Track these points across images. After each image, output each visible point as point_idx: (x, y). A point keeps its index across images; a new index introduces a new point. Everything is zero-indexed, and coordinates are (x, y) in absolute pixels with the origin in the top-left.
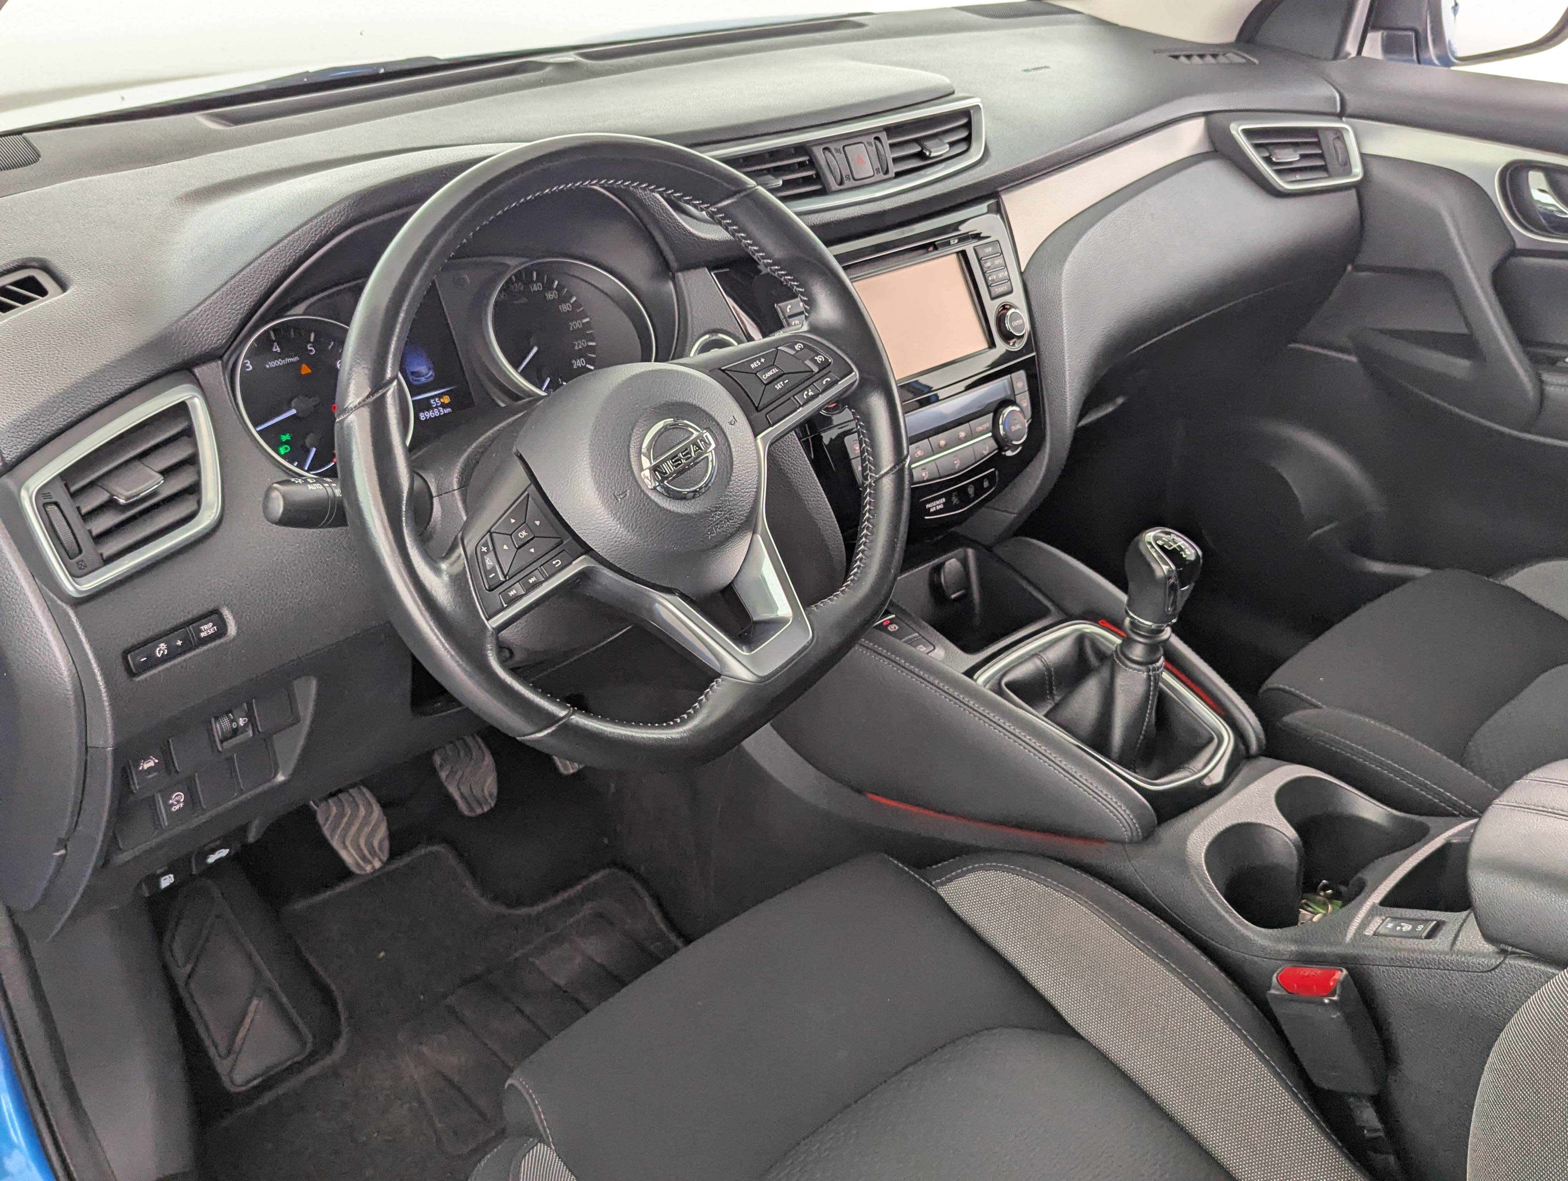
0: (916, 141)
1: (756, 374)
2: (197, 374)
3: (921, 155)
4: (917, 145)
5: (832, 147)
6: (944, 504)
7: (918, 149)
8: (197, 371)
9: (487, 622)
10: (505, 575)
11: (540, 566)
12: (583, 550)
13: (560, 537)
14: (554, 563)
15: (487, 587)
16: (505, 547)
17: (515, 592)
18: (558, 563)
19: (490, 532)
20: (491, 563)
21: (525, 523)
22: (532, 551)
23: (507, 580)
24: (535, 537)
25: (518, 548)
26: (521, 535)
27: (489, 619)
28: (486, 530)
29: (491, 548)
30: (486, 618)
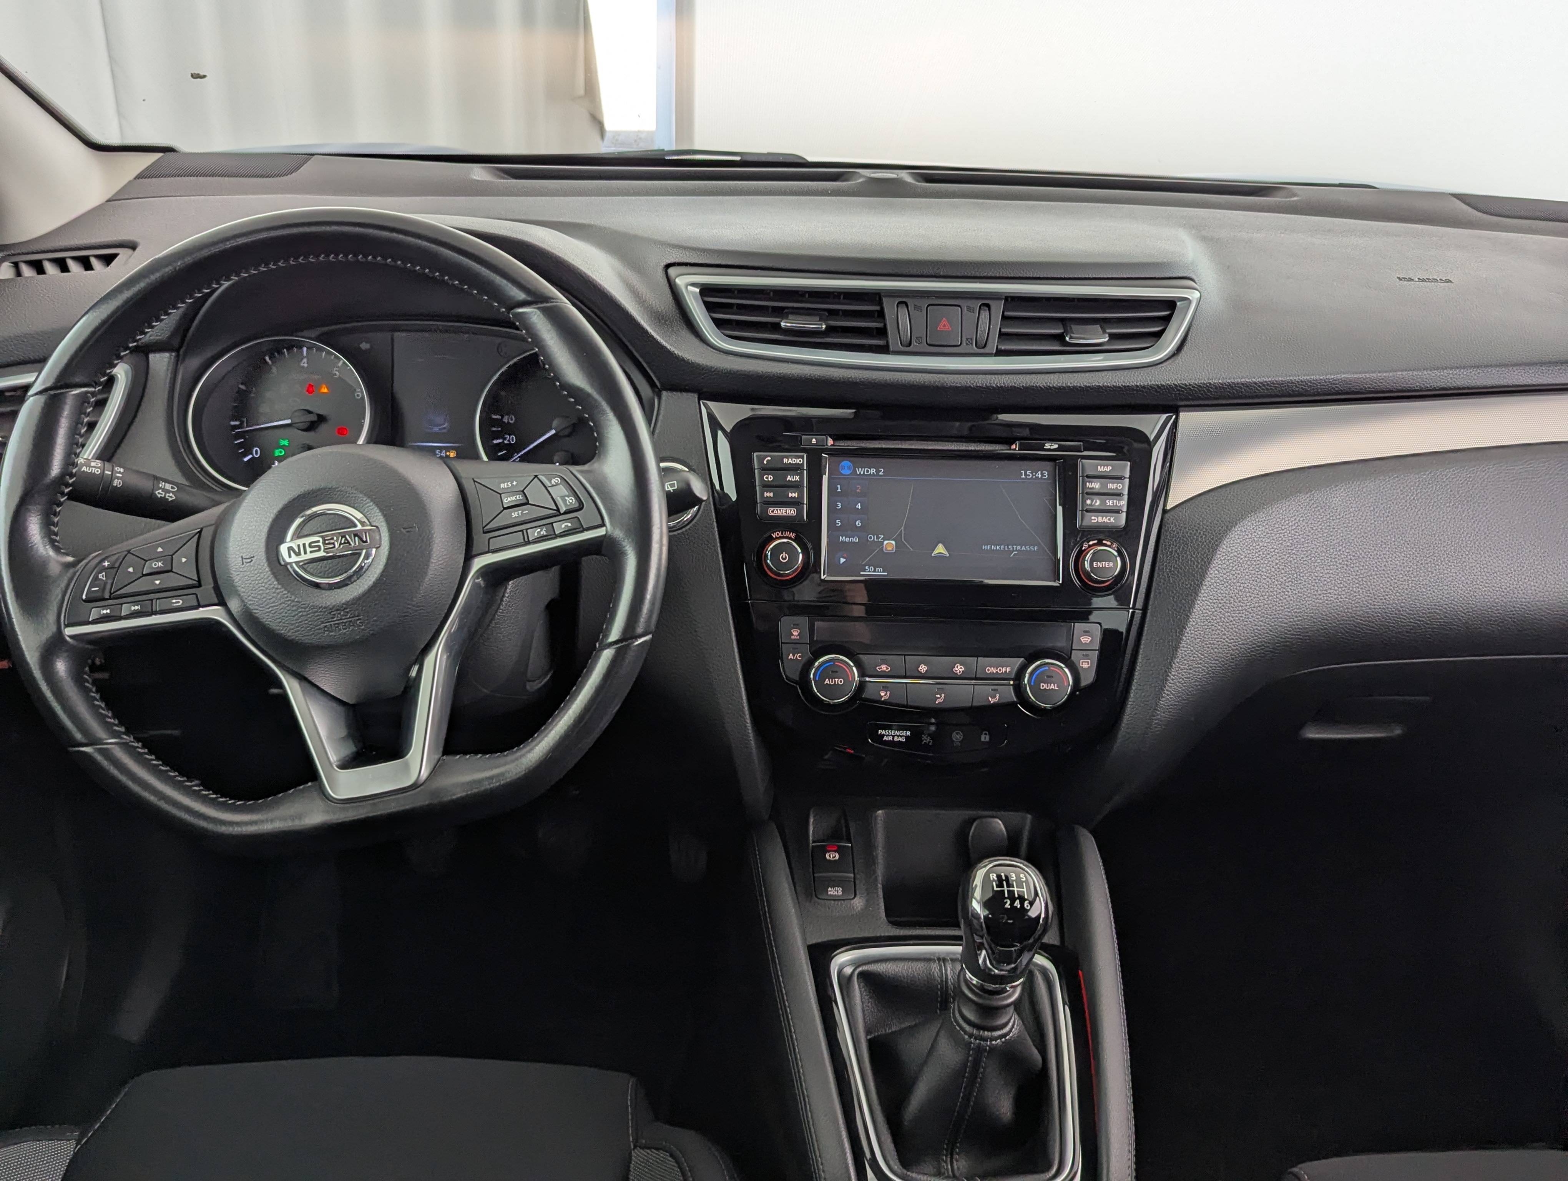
0: (1062, 320)
1: (500, 494)
2: (150, 359)
3: (1060, 338)
4: (1061, 326)
5: (910, 302)
6: (907, 737)
7: (1059, 331)
8: (151, 356)
9: (65, 628)
10: (111, 594)
11: (157, 599)
12: (216, 601)
13: (199, 581)
14: (174, 601)
15: (84, 597)
16: (131, 570)
17: (108, 611)
18: (179, 602)
19: (129, 552)
20: (104, 579)
21: (172, 556)
22: (157, 582)
23: (110, 599)
24: (171, 571)
25: (144, 575)
26: (155, 565)
27: (67, 626)
28: (128, 548)
29: (117, 565)
30: (64, 624)
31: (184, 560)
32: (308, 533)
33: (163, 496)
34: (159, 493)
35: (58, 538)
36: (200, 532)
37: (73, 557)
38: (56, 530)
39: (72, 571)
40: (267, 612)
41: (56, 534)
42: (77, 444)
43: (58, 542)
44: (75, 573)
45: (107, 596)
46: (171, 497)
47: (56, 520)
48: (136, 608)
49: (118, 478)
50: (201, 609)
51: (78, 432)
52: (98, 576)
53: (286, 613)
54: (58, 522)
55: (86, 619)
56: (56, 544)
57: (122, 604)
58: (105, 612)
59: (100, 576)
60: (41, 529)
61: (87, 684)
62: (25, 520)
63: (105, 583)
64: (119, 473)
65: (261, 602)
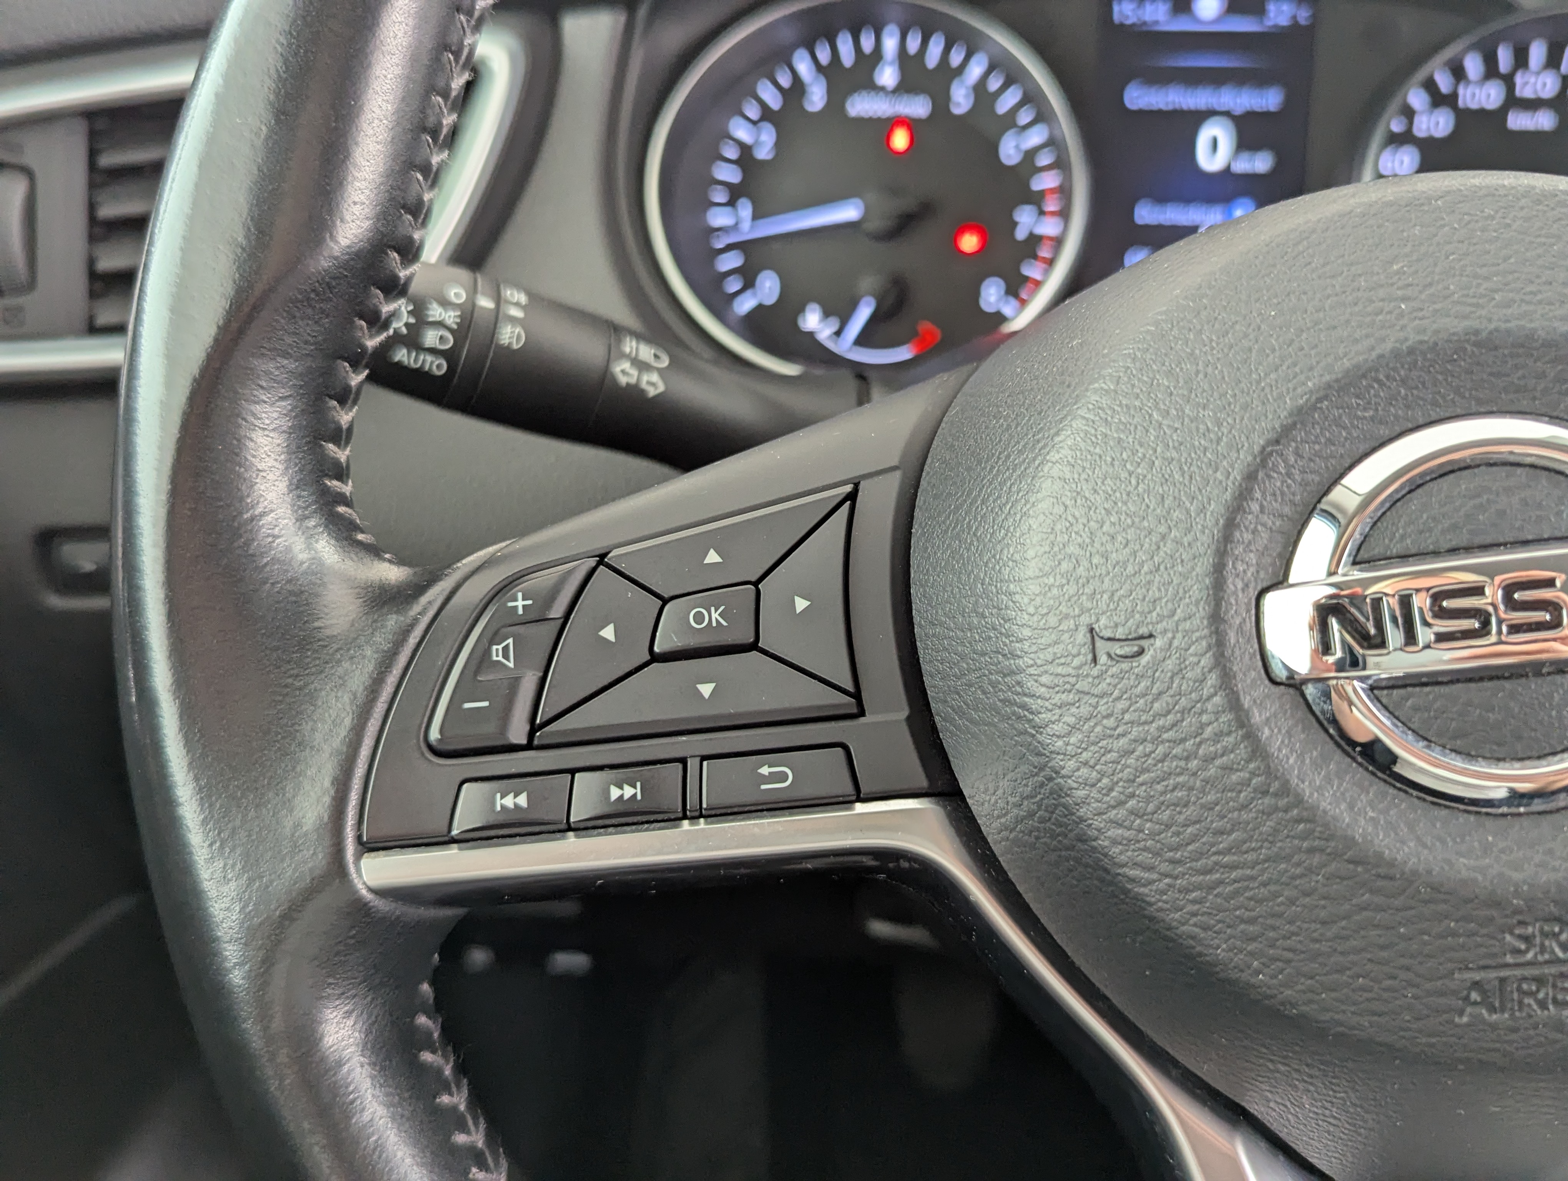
9: (358, 857)
10: (534, 729)
11: (704, 758)
12: (923, 783)
13: (857, 695)
14: (765, 770)
15: (434, 735)
16: (608, 633)
17: (522, 800)
18: (783, 777)
19: (602, 558)
20: (511, 665)
21: (756, 584)
22: (706, 689)
23: (529, 746)
24: (754, 646)
25: (655, 658)
26: (699, 618)
27: (367, 847)
28: (599, 545)
29: (557, 611)
30: (359, 838)
31: (801, 604)
32: (1409, 544)
33: (633, 381)
34: (623, 372)
35: (347, 489)
36: (852, 497)
37: (400, 561)
38: (342, 455)
39: (393, 621)
40: (1198, 887)
41: (341, 473)
42: (435, 133)
43: (348, 503)
44: (406, 632)
45: (518, 734)
46: (653, 384)
47: (345, 418)
48: (628, 792)
49: (513, 320)
50: (860, 808)
51: (441, 84)
52: (487, 652)
53: (1292, 902)
54: (350, 429)
55: (438, 825)
56: (341, 509)
57: (573, 772)
58: (509, 801)
59: (496, 653)
60: (291, 452)
61: (427, 1057)
62: (236, 415)
63: (514, 683)
64: (517, 304)
65: (1168, 837)
